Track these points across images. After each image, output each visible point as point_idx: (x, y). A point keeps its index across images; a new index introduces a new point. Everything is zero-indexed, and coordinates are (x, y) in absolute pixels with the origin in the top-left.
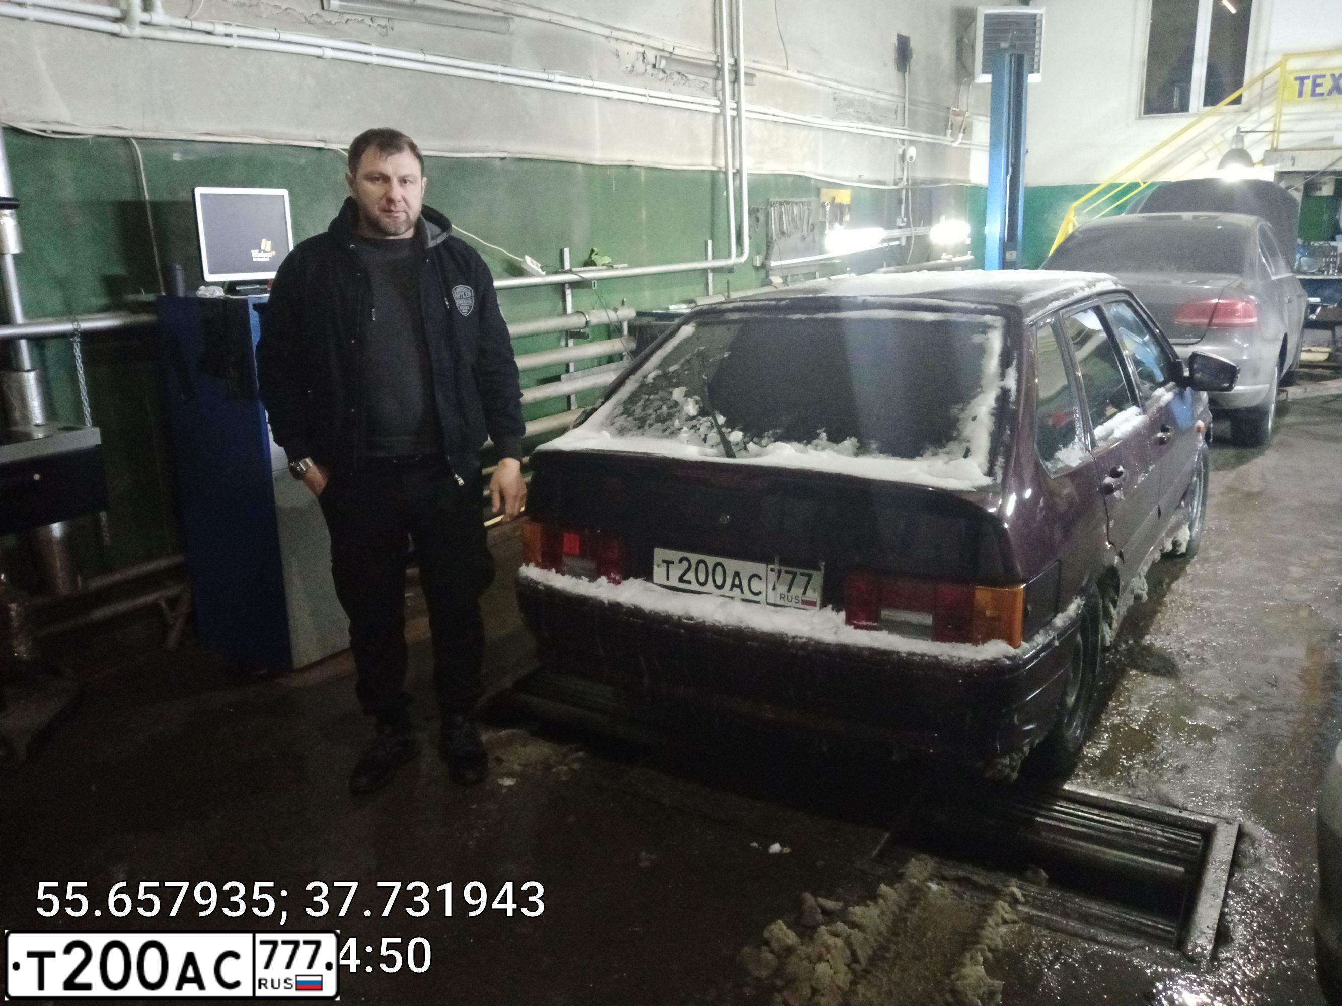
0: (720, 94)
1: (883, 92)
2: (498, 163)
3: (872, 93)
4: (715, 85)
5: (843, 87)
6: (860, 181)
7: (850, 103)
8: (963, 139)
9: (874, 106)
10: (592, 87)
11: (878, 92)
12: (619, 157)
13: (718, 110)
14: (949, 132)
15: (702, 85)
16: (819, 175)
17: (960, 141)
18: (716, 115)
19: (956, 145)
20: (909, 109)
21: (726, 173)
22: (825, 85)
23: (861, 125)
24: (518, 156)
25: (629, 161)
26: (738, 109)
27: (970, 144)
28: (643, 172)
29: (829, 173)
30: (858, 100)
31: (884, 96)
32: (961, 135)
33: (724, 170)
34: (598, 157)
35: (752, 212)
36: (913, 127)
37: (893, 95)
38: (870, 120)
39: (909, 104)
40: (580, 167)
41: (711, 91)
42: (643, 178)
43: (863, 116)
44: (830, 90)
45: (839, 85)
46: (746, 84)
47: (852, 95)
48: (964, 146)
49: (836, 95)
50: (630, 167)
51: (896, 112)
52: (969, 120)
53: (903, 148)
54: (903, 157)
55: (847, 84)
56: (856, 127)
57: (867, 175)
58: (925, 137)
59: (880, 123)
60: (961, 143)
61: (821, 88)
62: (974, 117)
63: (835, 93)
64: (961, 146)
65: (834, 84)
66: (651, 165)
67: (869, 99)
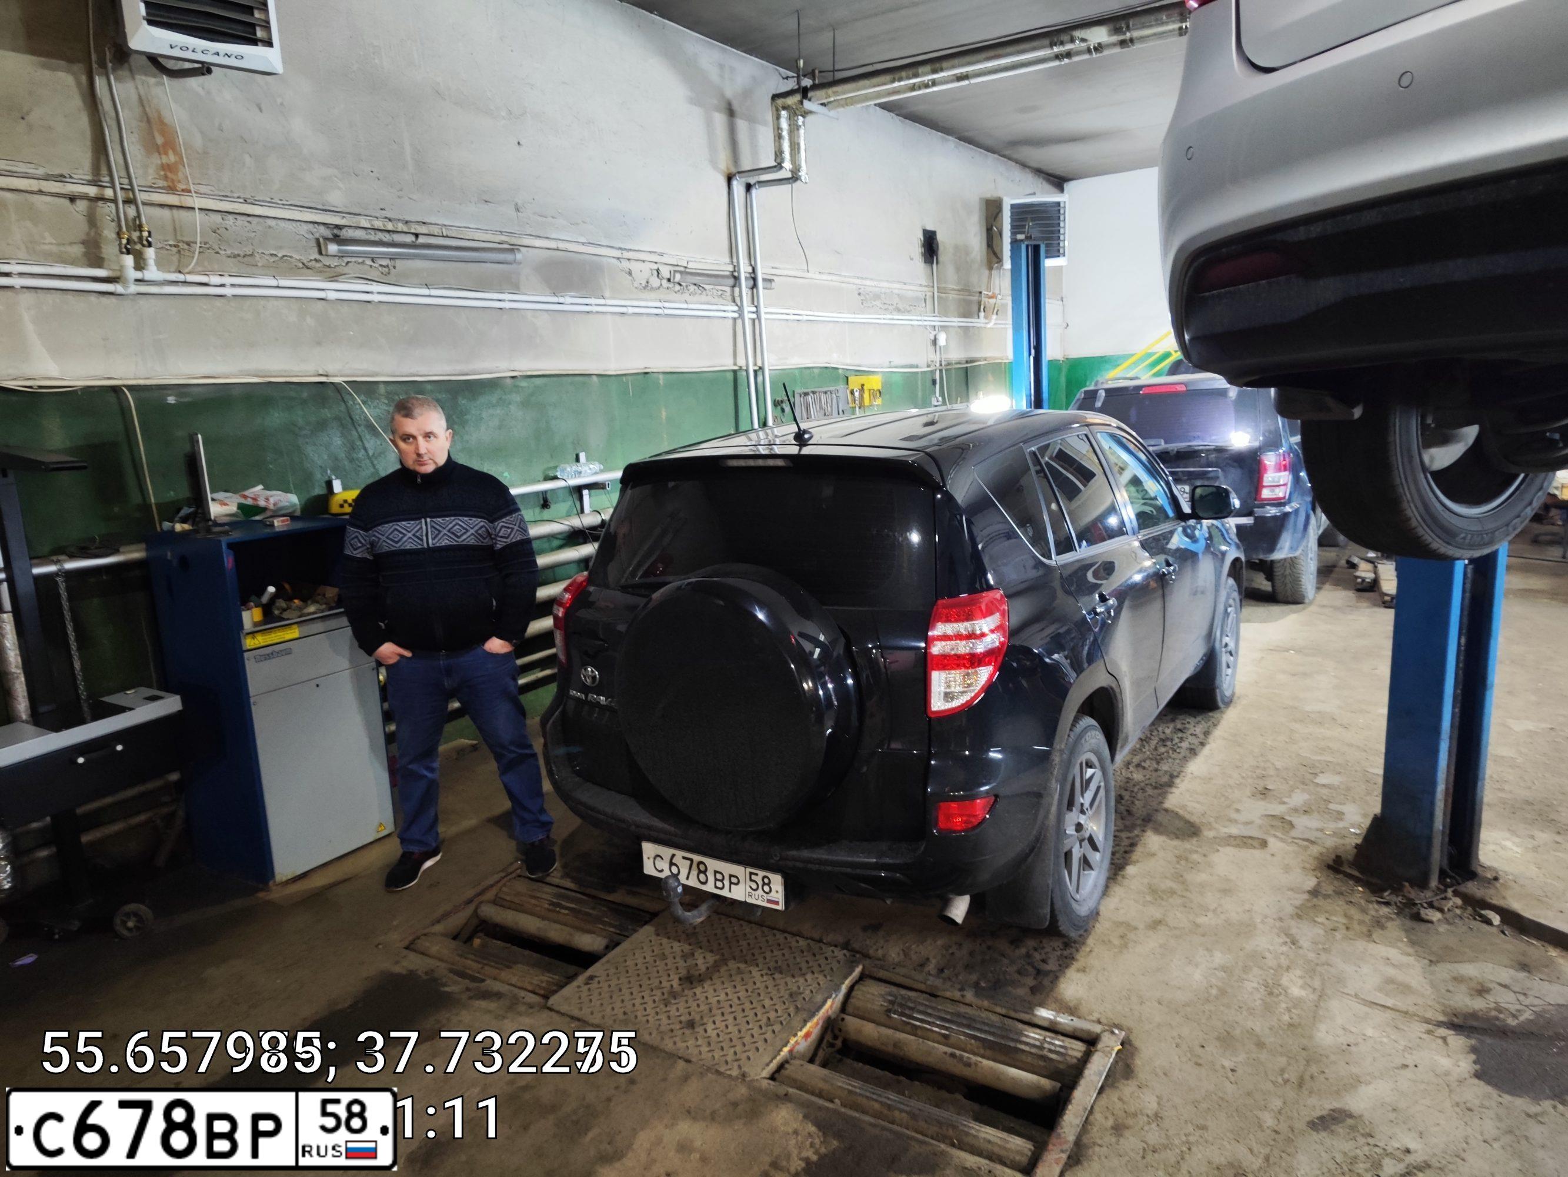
0: (738, 300)
1: (910, 284)
2: (509, 381)
3: (898, 286)
4: (733, 292)
5: (868, 283)
6: (889, 367)
7: (877, 297)
8: (996, 319)
9: (901, 297)
10: (604, 305)
11: (905, 284)
12: (634, 364)
13: (736, 315)
14: (982, 314)
15: (720, 293)
16: (847, 365)
17: (993, 322)
18: (735, 319)
19: (989, 326)
20: (938, 297)
21: (747, 371)
22: (848, 283)
23: (889, 316)
24: (529, 373)
25: (646, 368)
26: (757, 312)
27: (1007, 324)
28: (661, 377)
29: (857, 362)
30: (885, 293)
31: (912, 287)
32: (994, 317)
33: (745, 368)
34: (613, 367)
35: (776, 404)
36: (944, 312)
37: (921, 285)
38: (898, 310)
39: (938, 292)
40: (595, 378)
41: (730, 298)
42: (661, 382)
43: (891, 308)
44: (855, 286)
45: (864, 281)
46: (764, 288)
47: (877, 289)
48: (996, 327)
49: (861, 291)
50: (646, 373)
51: (925, 300)
52: (1002, 301)
53: (934, 333)
54: (935, 342)
55: (872, 279)
57: (897, 361)
58: (956, 321)
59: (908, 312)
60: (995, 324)
61: (845, 285)
62: (1009, 298)
63: (860, 289)
64: (993, 327)
65: (858, 281)
66: (670, 370)
67: (896, 291)
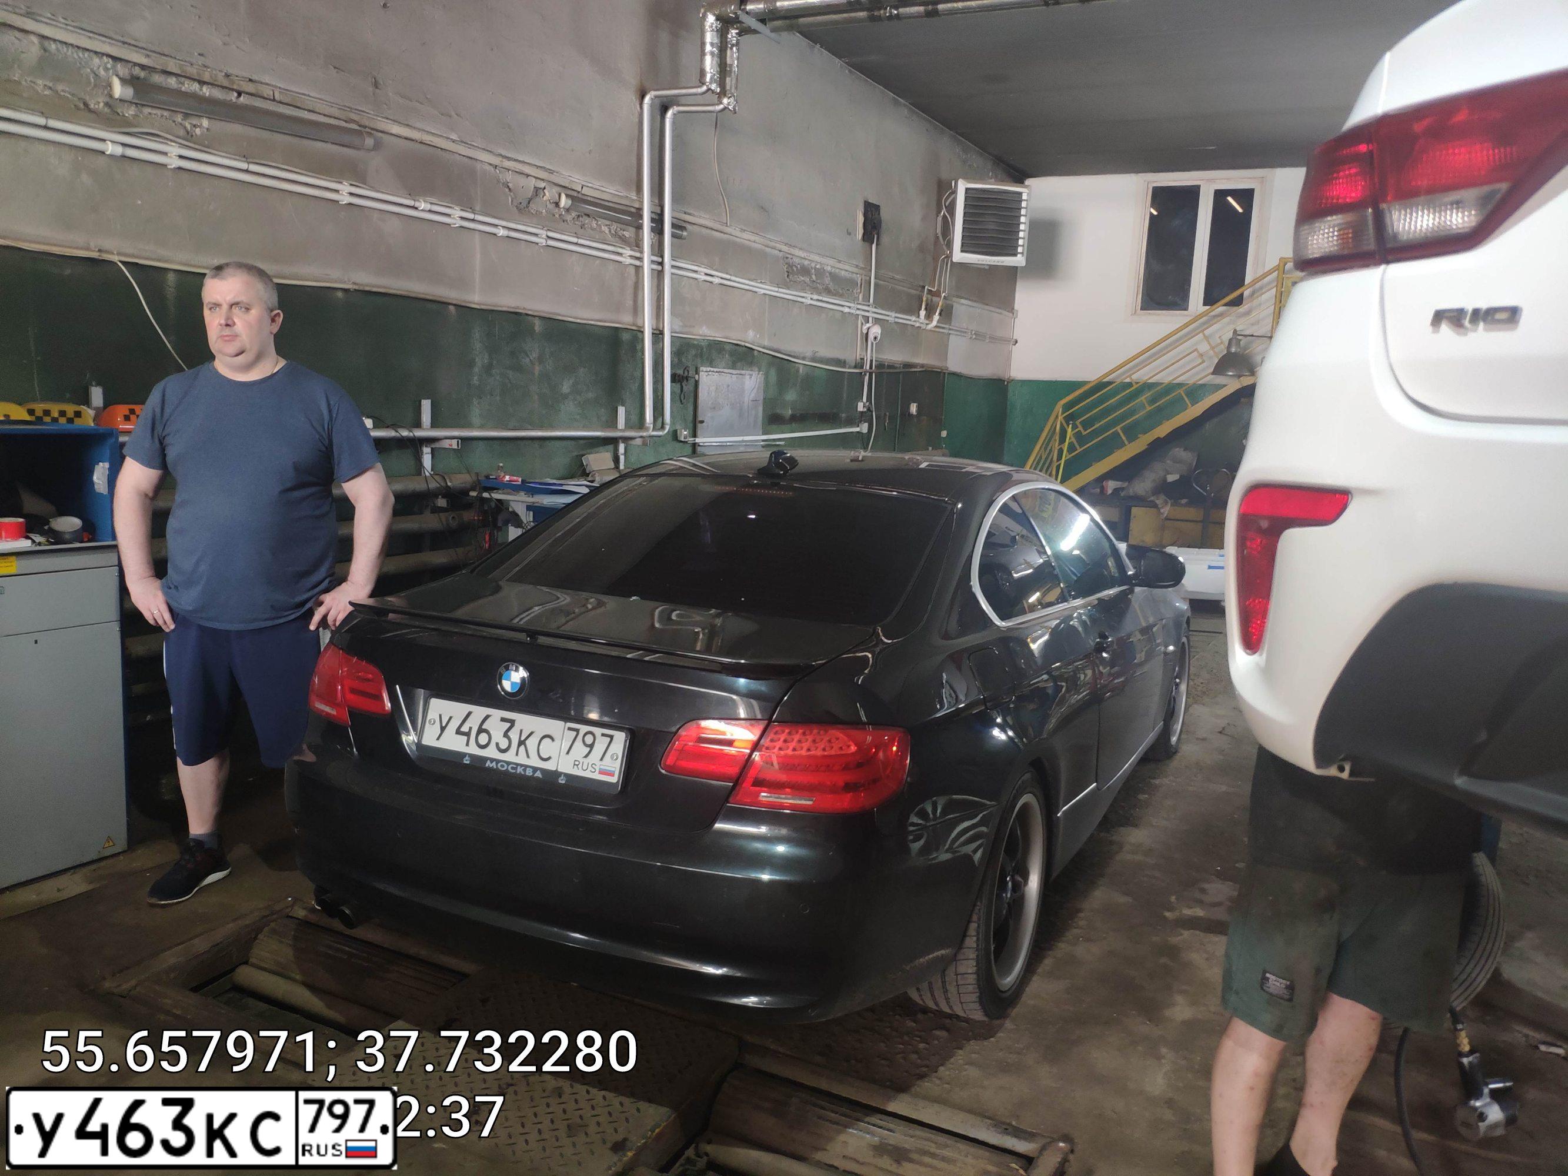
1: (846, 263)
2: (340, 294)
3: (831, 262)
5: (797, 252)
6: (813, 360)
7: (805, 271)
8: (938, 322)
9: (834, 277)
10: (473, 220)
11: (840, 262)
12: (506, 301)
14: (923, 313)
15: (618, 232)
16: (764, 348)
17: (934, 323)
19: (930, 327)
20: (876, 285)
21: (642, 332)
22: (774, 248)
23: (815, 297)
24: (367, 289)
25: (518, 308)
26: (661, 264)
27: (950, 329)
28: (537, 322)
29: (775, 346)
30: (815, 268)
31: (847, 267)
32: (936, 317)
33: (639, 329)
34: (476, 298)
35: (674, 378)
36: (880, 304)
37: (857, 266)
38: (828, 291)
39: (875, 278)
40: (451, 308)
42: (536, 328)
43: (819, 287)
44: (782, 254)
45: (792, 249)
46: (673, 236)
47: (806, 263)
48: (937, 330)
49: (788, 260)
50: (518, 314)
51: (859, 284)
52: (948, 302)
53: (867, 325)
54: (867, 336)
55: (801, 249)
56: (809, 298)
57: (825, 352)
58: (892, 316)
59: (841, 296)
60: (936, 327)
61: (768, 250)
62: (954, 299)
63: (787, 258)
64: (933, 329)
65: (785, 248)
66: (548, 316)
67: (829, 268)
